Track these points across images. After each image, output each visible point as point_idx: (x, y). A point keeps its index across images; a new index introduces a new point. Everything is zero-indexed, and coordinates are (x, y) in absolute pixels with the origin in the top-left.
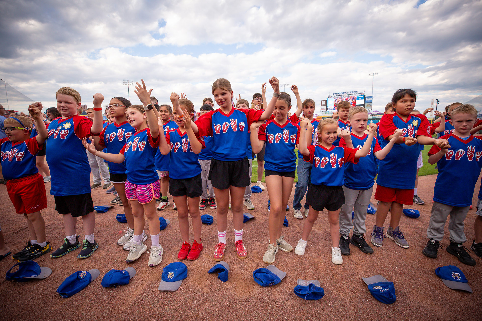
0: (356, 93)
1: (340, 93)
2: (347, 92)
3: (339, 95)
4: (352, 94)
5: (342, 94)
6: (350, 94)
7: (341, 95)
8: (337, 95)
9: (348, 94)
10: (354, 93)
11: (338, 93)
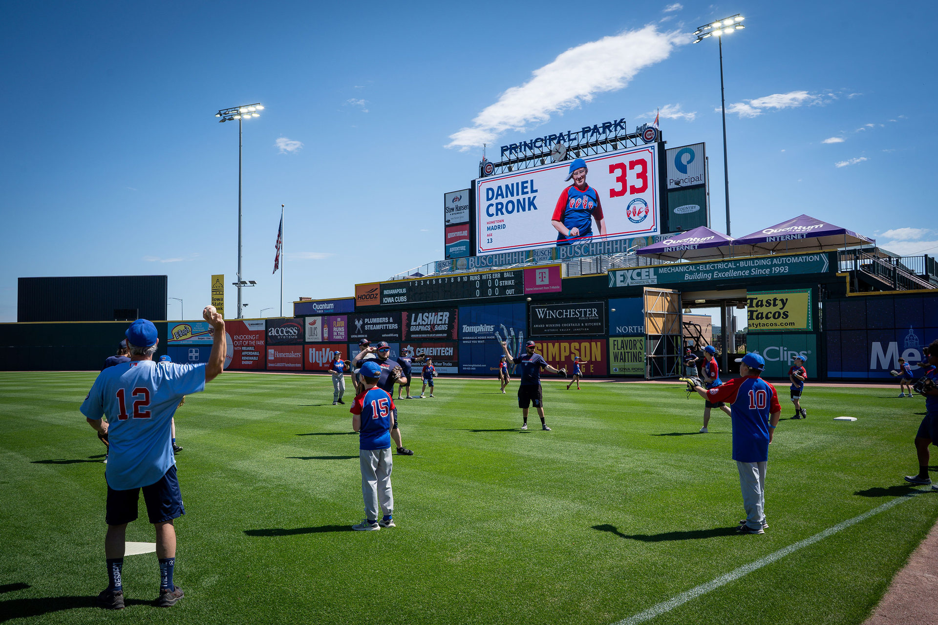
0: (612, 135)
1: (531, 146)
2: (565, 133)
3: (529, 153)
4: (593, 140)
5: (546, 150)
6: (584, 142)
7: (537, 151)
8: (521, 155)
9: (574, 144)
10: (602, 137)
11: (526, 144)
